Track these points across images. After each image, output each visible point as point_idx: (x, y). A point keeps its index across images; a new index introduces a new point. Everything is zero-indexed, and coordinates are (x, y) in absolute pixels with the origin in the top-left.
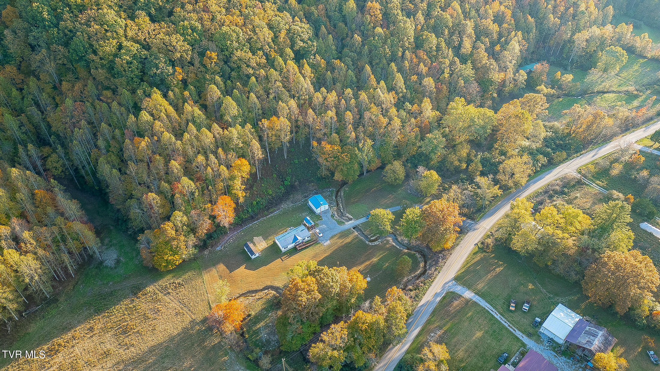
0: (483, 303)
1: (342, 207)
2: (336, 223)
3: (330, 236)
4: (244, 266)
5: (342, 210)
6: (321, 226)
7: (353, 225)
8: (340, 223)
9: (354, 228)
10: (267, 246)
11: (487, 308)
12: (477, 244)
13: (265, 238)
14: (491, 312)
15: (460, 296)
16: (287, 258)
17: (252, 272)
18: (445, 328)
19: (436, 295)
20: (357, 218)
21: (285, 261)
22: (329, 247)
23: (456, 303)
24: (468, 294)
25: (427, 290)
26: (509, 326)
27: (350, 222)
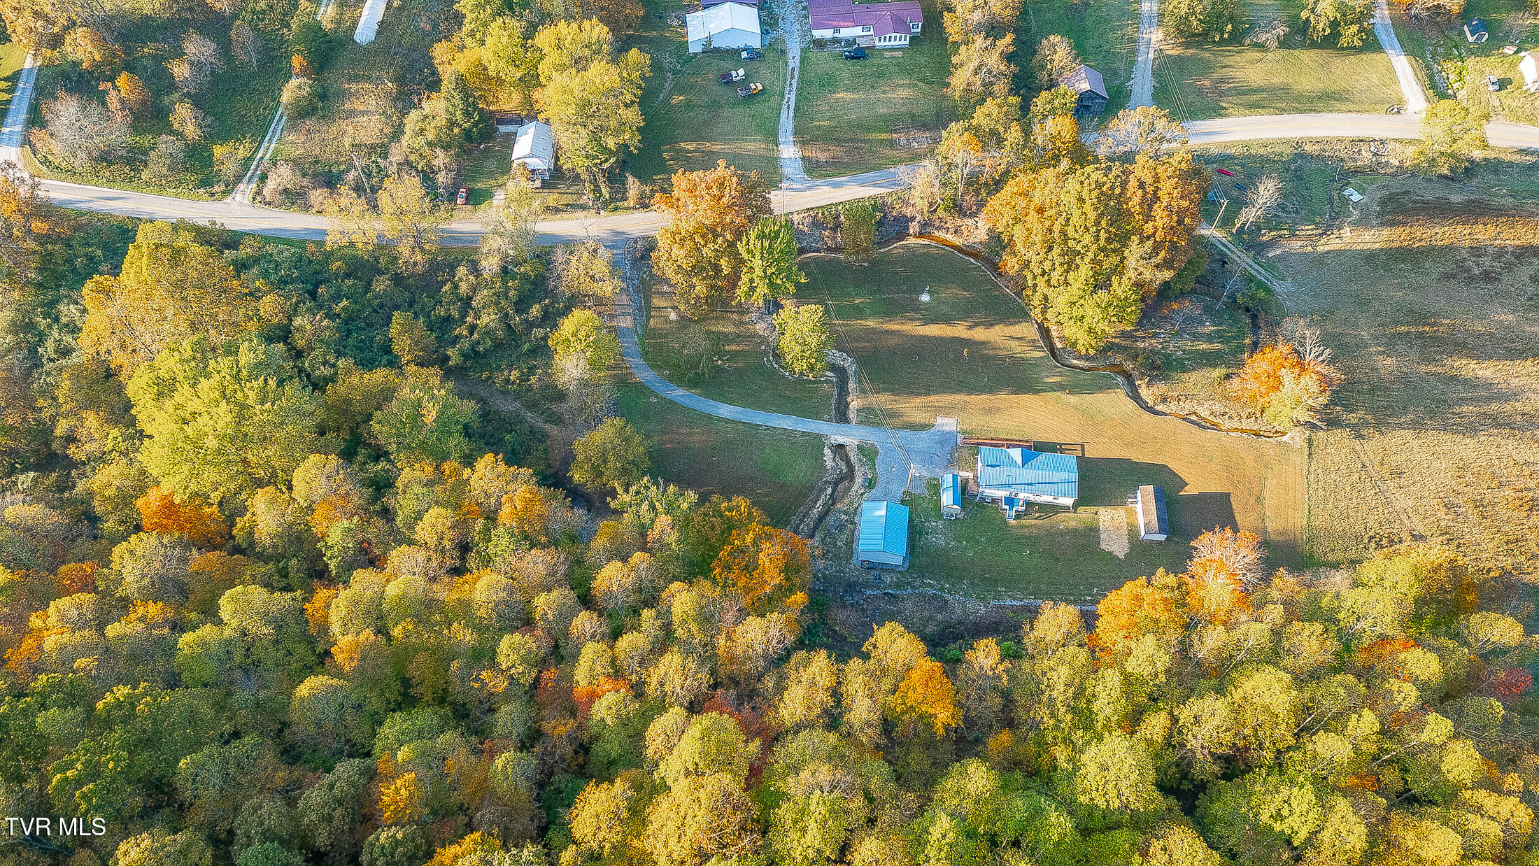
0: (786, 123)
1: (820, 502)
2: (880, 457)
3: (924, 434)
4: (1190, 490)
5: (829, 491)
6: (925, 473)
7: (842, 427)
8: (868, 453)
9: (847, 421)
10: (1102, 510)
11: (791, 114)
13: (1092, 533)
14: (792, 107)
15: (803, 158)
16: (1067, 447)
17: (1173, 466)
18: (886, 136)
19: (836, 185)
20: (817, 443)
21: (1080, 441)
22: (947, 410)
23: (822, 157)
24: (789, 152)
25: (844, 203)
26: (792, 78)
27: (841, 440)
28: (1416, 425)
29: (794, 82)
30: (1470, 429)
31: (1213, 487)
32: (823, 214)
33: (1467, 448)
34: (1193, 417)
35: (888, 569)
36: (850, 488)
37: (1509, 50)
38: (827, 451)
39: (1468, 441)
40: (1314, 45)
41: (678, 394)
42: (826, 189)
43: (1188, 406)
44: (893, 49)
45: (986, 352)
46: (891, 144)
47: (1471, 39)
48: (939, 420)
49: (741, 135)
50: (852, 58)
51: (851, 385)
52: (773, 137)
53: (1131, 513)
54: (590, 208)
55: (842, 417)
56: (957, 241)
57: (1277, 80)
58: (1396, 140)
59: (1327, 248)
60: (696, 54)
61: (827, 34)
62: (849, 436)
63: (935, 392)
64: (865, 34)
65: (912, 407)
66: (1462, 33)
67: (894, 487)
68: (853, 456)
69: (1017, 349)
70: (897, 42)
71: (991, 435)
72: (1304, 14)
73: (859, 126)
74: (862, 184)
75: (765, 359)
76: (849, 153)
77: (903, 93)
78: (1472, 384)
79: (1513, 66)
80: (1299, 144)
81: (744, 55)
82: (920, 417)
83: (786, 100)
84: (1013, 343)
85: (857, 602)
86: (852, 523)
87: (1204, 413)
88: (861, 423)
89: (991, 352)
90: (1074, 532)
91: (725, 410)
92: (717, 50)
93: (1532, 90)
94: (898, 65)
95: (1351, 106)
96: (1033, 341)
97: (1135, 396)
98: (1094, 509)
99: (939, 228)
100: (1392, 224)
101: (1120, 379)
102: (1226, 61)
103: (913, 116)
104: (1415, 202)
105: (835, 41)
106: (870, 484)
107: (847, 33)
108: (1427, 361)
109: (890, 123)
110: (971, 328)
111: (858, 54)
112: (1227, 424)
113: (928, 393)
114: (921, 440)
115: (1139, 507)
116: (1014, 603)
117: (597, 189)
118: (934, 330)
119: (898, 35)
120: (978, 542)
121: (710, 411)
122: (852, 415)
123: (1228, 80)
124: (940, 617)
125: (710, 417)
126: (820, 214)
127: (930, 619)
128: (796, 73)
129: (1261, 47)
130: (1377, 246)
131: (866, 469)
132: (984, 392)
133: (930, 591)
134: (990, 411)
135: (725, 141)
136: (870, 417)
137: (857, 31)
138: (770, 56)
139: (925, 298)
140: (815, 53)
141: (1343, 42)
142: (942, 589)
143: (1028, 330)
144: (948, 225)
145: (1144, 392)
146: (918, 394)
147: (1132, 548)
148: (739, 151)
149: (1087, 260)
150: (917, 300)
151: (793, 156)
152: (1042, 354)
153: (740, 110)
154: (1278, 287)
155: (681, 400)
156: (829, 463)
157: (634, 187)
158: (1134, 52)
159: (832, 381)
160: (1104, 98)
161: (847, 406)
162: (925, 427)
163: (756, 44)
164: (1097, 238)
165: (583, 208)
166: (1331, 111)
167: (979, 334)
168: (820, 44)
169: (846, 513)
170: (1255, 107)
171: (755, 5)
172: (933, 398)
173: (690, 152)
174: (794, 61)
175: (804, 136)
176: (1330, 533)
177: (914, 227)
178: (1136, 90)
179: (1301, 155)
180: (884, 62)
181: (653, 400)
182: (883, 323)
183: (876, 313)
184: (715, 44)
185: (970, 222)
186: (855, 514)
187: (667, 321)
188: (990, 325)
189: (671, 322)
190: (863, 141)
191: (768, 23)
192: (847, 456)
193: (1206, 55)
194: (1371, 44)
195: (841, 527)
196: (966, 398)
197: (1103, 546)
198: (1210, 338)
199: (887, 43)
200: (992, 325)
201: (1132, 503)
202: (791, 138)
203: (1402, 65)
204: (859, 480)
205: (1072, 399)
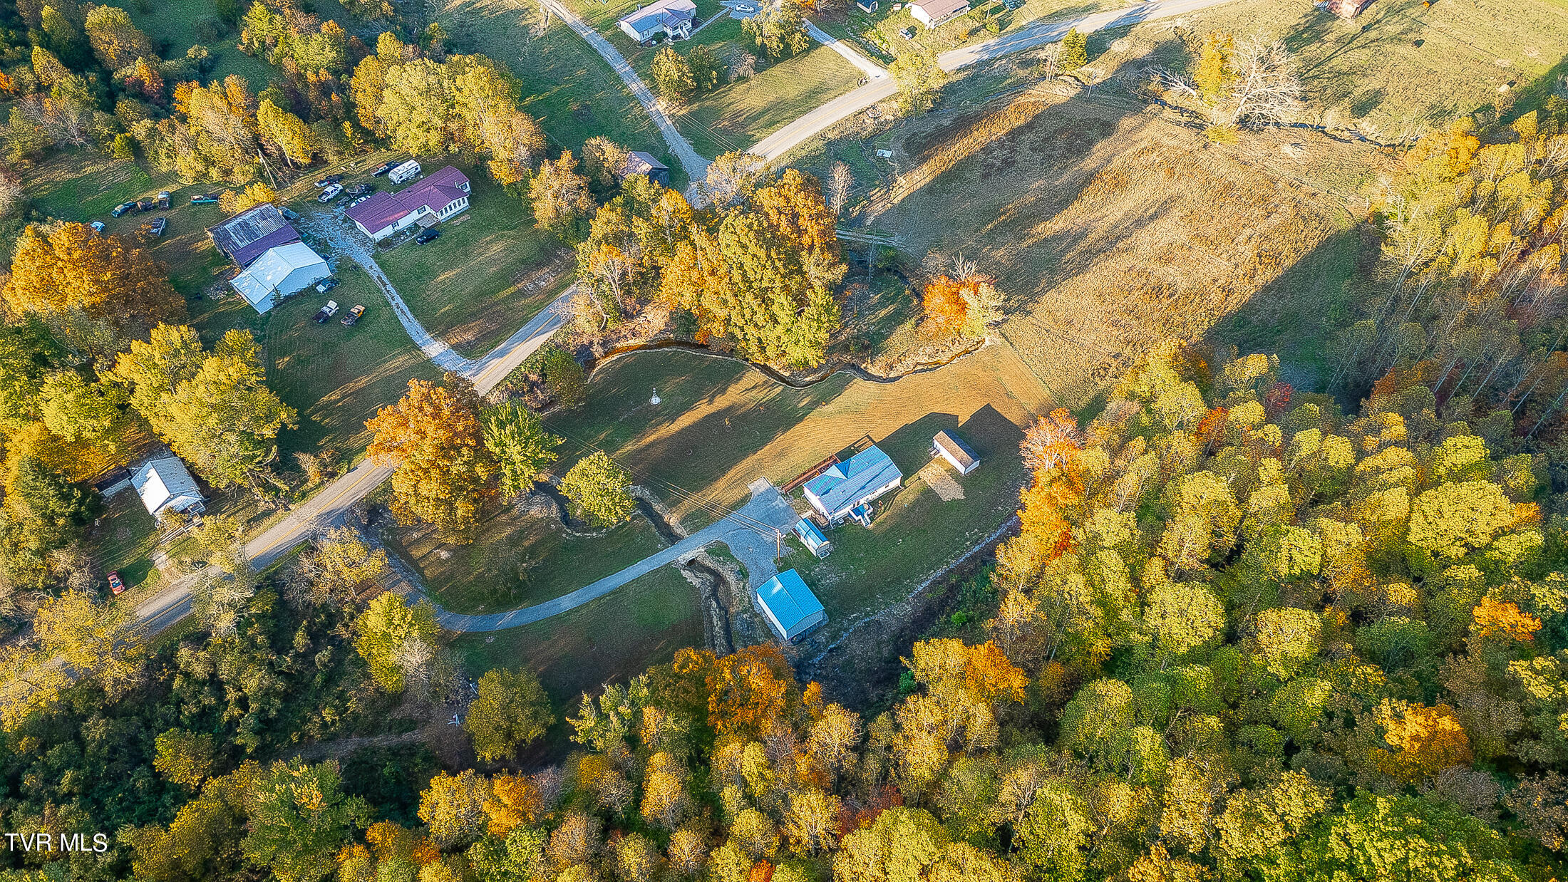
0: (411, 325)
1: (715, 619)
2: (732, 548)
3: (749, 506)
4: (963, 419)
5: (714, 605)
7: (679, 545)
8: (719, 551)
9: (680, 538)
10: (921, 473)
11: (411, 316)
12: (349, 471)
13: (928, 494)
14: (406, 309)
15: (453, 347)
16: (859, 444)
17: (938, 409)
18: (511, 290)
19: (502, 354)
20: (670, 572)
21: (862, 434)
22: (750, 475)
23: (469, 336)
24: (435, 349)
25: (523, 364)
26: (385, 285)
27: (689, 556)
28: (1051, 285)
29: (389, 287)
30: (1082, 268)
31: (976, 407)
32: (512, 383)
33: (1091, 280)
34: (919, 367)
35: (816, 630)
36: (729, 589)
37: (897, 7)
38: (686, 574)
39: (1088, 275)
40: (777, 61)
41: (508, 618)
42: (495, 361)
43: (910, 361)
44: (457, 216)
45: (739, 413)
46: (522, 294)
47: (868, 11)
48: (751, 487)
49: (377, 358)
50: (427, 241)
51: (657, 507)
52: (410, 345)
53: (942, 461)
54: (275, 511)
55: (673, 538)
56: (640, 341)
57: (772, 97)
58: (881, 101)
59: (900, 198)
60: (269, 313)
61: (388, 231)
62: (692, 549)
63: (729, 468)
64: (422, 215)
65: (721, 491)
66: (859, 10)
67: (763, 564)
68: (709, 563)
69: (760, 395)
70: (459, 208)
71: (799, 472)
72: (758, 40)
73: (483, 294)
74: (524, 339)
75: (564, 535)
76: (491, 320)
77: (497, 247)
78: (1058, 238)
79: (908, 16)
80: (823, 136)
81: (321, 288)
82: (735, 495)
83: (395, 307)
84: (753, 393)
85: (815, 675)
86: (757, 615)
87: (925, 360)
88: (692, 532)
89: (743, 409)
90: (916, 503)
91: (567, 602)
92: (288, 298)
93: (933, 27)
94: (473, 226)
95: (833, 93)
96: (766, 382)
97: (870, 377)
98: (915, 476)
99: (618, 340)
100: (924, 160)
101: (850, 372)
102: (726, 100)
103: (523, 262)
104: (925, 137)
105: (398, 235)
106: (743, 574)
107: (404, 222)
108: (1021, 239)
109: (507, 277)
110: (711, 402)
111: (431, 235)
112: (944, 359)
113: (724, 473)
114: (750, 513)
115: (944, 453)
116: (924, 585)
117: (267, 487)
118: (685, 421)
119: (456, 201)
120: (861, 559)
121: (554, 612)
122: (679, 531)
123: (736, 115)
124: (885, 637)
125: (558, 618)
126: (510, 385)
127: (879, 644)
128: (385, 279)
129: (743, 79)
130: (928, 180)
131: (729, 565)
132: (764, 444)
133: (860, 623)
134: (782, 455)
135: (367, 372)
136: (698, 520)
137: (414, 215)
138: (347, 277)
139: (655, 400)
140: (387, 254)
141: (795, 49)
142: (867, 615)
143: (755, 377)
144: (623, 333)
145: (873, 370)
146: (717, 479)
147: (964, 486)
148: (389, 373)
149: (777, 291)
150: (651, 405)
151: (441, 351)
152: (781, 388)
153: (359, 337)
154: (894, 242)
155: (517, 622)
156: (696, 582)
157: (308, 463)
158: (653, 125)
159: (639, 515)
160: (665, 170)
161: (667, 525)
162: (744, 500)
163: (325, 272)
164: (776, 268)
165: (268, 514)
166: (824, 103)
167: (721, 402)
168: (386, 243)
169: (745, 611)
170: (771, 124)
171: (298, 239)
172: (731, 474)
173: (339, 401)
174: (374, 271)
175: (438, 328)
176: (1069, 388)
177: (597, 351)
178: (679, 152)
179: (830, 143)
180: (457, 231)
181: (491, 640)
182: (638, 441)
183: (626, 438)
184: (284, 293)
185: (640, 320)
186: (752, 607)
187: (442, 562)
188: (723, 391)
189: (447, 560)
190: (496, 304)
191: (322, 248)
192: (703, 566)
193: (708, 103)
194: (814, 45)
195: (750, 625)
196: (755, 457)
197: (945, 498)
198: (883, 305)
199: (450, 213)
200: (726, 389)
201: (935, 454)
202: (428, 336)
203: (840, 47)
204: (731, 579)
205: (830, 408)
